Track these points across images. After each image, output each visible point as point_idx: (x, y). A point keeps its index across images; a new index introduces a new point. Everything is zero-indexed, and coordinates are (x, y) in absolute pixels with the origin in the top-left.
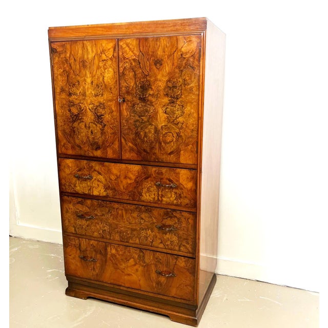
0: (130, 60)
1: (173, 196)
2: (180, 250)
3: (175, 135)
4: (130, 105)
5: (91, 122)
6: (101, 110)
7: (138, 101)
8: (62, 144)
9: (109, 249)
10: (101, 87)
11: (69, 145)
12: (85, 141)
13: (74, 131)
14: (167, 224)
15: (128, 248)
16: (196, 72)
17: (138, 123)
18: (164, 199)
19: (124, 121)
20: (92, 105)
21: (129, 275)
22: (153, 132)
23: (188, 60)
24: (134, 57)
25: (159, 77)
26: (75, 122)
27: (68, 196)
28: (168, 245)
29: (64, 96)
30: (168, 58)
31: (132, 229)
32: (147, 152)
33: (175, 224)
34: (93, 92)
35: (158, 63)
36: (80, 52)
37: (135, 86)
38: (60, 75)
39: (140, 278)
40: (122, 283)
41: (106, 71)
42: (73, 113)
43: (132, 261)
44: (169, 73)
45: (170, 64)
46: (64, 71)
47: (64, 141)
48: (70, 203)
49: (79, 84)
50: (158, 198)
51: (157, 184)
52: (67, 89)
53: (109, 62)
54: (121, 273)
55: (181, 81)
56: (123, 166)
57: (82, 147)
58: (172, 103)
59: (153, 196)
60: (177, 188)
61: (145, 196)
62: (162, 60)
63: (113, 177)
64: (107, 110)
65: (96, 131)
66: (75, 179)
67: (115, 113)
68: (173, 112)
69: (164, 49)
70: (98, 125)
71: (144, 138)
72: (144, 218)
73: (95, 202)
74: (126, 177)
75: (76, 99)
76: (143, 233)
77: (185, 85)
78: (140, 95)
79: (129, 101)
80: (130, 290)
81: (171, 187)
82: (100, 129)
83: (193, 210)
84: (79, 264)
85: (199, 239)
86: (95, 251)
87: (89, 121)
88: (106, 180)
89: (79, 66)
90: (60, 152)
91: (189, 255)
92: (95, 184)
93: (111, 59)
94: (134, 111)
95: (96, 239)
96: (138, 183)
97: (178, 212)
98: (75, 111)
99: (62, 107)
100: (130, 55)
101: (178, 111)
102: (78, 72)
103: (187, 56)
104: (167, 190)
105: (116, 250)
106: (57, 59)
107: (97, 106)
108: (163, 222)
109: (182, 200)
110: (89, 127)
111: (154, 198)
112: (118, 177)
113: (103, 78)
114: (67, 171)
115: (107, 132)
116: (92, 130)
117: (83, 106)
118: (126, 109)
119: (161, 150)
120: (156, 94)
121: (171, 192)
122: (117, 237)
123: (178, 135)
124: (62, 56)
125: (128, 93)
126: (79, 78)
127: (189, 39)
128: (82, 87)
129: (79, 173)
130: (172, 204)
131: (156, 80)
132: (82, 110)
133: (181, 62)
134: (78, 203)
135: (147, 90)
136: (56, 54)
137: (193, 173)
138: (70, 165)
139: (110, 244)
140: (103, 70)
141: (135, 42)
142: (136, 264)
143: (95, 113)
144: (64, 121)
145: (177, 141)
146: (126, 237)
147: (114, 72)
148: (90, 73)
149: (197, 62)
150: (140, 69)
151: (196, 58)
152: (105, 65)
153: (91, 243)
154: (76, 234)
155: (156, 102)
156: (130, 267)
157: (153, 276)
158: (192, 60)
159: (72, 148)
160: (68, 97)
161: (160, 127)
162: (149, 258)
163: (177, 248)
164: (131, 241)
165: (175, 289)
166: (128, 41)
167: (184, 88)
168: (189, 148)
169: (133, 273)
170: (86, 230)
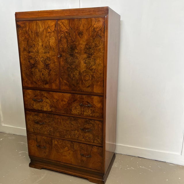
0: (64, 32)
1: (90, 111)
2: (94, 142)
3: (91, 76)
4: (65, 58)
5: (43, 69)
6: (48, 61)
7: (69, 56)
8: (25, 81)
9: (53, 141)
10: (48, 48)
11: (29, 82)
12: (39, 79)
13: (32, 74)
14: (87, 127)
15: (64, 141)
16: (103, 39)
17: (69, 69)
18: (84, 113)
19: (61, 68)
20: (43, 59)
21: (65, 156)
22: (78, 74)
23: (97, 32)
24: (67, 31)
25: (81, 42)
26: (32, 68)
27: (29, 111)
28: (87, 139)
29: (25, 53)
30: (86, 31)
31: (66, 130)
32: (75, 86)
33: (91, 127)
34: (43, 51)
35: (81, 34)
36: (35, 27)
37: (67, 48)
38: (23, 41)
39: (71, 157)
40: (61, 160)
41: (51, 38)
43: (66, 148)
44: (87, 40)
45: (87, 35)
46: (25, 38)
47: (26, 79)
48: (31, 115)
49: (34, 46)
50: (81, 113)
51: (80, 104)
52: (27, 49)
53: (53, 34)
54: (61, 155)
55: (94, 44)
56: (61, 94)
57: (37, 82)
58: (89, 57)
59: (78, 111)
60: (92, 107)
61: (73, 111)
62: (82, 32)
63: (55, 101)
64: (52, 61)
65: (45, 74)
66: (33, 101)
67: (56, 63)
68: (89, 63)
69: (84, 26)
70: (47, 70)
71: (73, 78)
72: (73, 124)
73: (45, 115)
74: (62, 101)
75: (33, 55)
76: (73, 133)
77: (96, 47)
78: (70, 53)
79: (64, 56)
80: (66, 164)
81: (89, 106)
82: (48, 72)
83: (102, 120)
84: (36, 150)
85: (105, 136)
86: (45, 142)
87: (41, 68)
88: (51, 102)
89: (35, 36)
90: (24, 85)
91: (99, 145)
92: (45, 104)
93: (54, 31)
94: (67, 62)
96: (69, 104)
97: (93, 121)
98: (32, 62)
99: (24, 60)
100: (64, 29)
101: (92, 62)
102: (34, 39)
103: (97, 30)
104: (86, 108)
105: (58, 142)
106: (21, 31)
107: (46, 59)
108: (84, 126)
109: (95, 114)
110: (41, 71)
112: (58, 100)
113: (49, 43)
114: (28, 97)
115: (52, 74)
116: (43, 73)
117: (37, 59)
118: (62, 61)
119: (83, 85)
120: (79, 52)
121: (88, 109)
122: (58, 135)
123: (93, 76)
124: (24, 29)
125: (63, 51)
126: (34, 43)
127: (98, 20)
128: (36, 48)
129: (35, 98)
130: (89, 116)
131: (79, 44)
132: (37, 61)
133: (93, 33)
134: (35, 115)
135: (74, 50)
136: (20, 28)
137: (101, 98)
138: (30, 93)
139: (54, 138)
140: (49, 38)
141: (67, 21)
142: (69, 150)
143: (45, 63)
144: (26, 68)
145: (92, 79)
146: (63, 135)
147: (56, 39)
148: (41, 40)
149: (103, 34)
150: (70, 38)
151: (103, 31)
152: (50, 35)
153: (43, 138)
154: (35, 132)
155: (79, 57)
156: (65, 151)
157: (79, 156)
158: (100, 32)
159: (31, 83)
160: (28, 54)
161: (82, 71)
162: (77, 147)
163: (92, 141)
164: (66, 137)
165: (91, 164)
166: (63, 21)
167: (95, 49)
168: (99, 84)
169: (68, 155)
170: (40, 131)
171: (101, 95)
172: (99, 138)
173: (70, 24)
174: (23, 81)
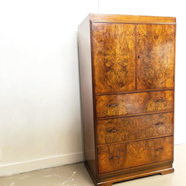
1: (163, 105)
3: (164, 73)
4: (142, 59)
5: (119, 71)
6: (125, 63)
7: (146, 57)
12: (114, 83)
13: (107, 78)
15: (139, 142)
16: (173, 42)
17: (146, 69)
18: (159, 108)
19: (138, 68)
20: (120, 61)
21: (140, 158)
22: (153, 73)
23: (169, 37)
26: (108, 72)
27: (101, 120)
28: (160, 133)
30: (161, 35)
31: (141, 130)
32: (150, 84)
33: (164, 120)
34: (121, 53)
35: (156, 37)
36: (113, 29)
37: (144, 49)
39: (146, 157)
40: (136, 164)
41: (129, 41)
42: (107, 67)
43: (141, 149)
44: (161, 43)
45: (162, 38)
46: (101, 41)
47: (100, 85)
48: (103, 124)
49: (111, 49)
50: (156, 109)
52: (103, 52)
56: (137, 94)
57: (112, 86)
58: (163, 57)
59: (153, 108)
60: (165, 101)
61: (149, 109)
62: (158, 36)
63: (131, 102)
64: (129, 63)
65: (121, 76)
66: (107, 108)
68: (163, 62)
69: (159, 31)
70: (123, 72)
71: (149, 77)
72: (148, 122)
73: (120, 120)
74: (138, 100)
75: (110, 58)
76: (148, 130)
77: (168, 48)
78: (147, 54)
80: (140, 167)
82: (125, 74)
84: (108, 163)
86: (119, 150)
87: (118, 70)
88: (127, 104)
89: (112, 38)
90: (96, 92)
91: (170, 135)
93: (132, 35)
94: (144, 62)
95: (119, 143)
96: (145, 102)
97: (165, 113)
98: (108, 65)
99: (99, 63)
101: (165, 61)
102: (111, 41)
103: (169, 34)
104: (160, 103)
105: (132, 145)
107: (123, 61)
108: (158, 121)
109: (167, 106)
110: (118, 74)
111: (154, 109)
112: (134, 101)
113: (128, 45)
114: (102, 104)
115: (129, 75)
116: (119, 76)
117: (114, 62)
118: (140, 62)
119: (157, 82)
120: (155, 53)
122: (133, 137)
124: (101, 31)
125: (141, 53)
127: (170, 27)
128: (113, 51)
129: (109, 103)
130: (163, 110)
132: (113, 64)
133: (166, 37)
134: (108, 123)
135: (150, 51)
136: (96, 30)
137: (172, 91)
138: (104, 99)
139: (128, 143)
140: (128, 41)
141: (145, 26)
142: (144, 150)
143: (122, 65)
144: (101, 72)
145: (165, 76)
146: (138, 136)
147: (134, 42)
148: (120, 42)
149: (173, 38)
150: (147, 40)
151: (173, 35)
152: (129, 38)
153: (117, 147)
154: (107, 143)
155: (155, 57)
156: (140, 153)
157: (153, 153)
158: (171, 36)
159: (106, 88)
160: (103, 57)
161: (157, 70)
162: (151, 143)
163: (165, 133)
164: (141, 137)
165: (163, 156)
166: (141, 25)
167: (168, 50)
168: (170, 79)
169: (143, 156)
170: (113, 139)
171: (172, 88)
172: (170, 129)
173: (148, 28)
174: (96, 87)
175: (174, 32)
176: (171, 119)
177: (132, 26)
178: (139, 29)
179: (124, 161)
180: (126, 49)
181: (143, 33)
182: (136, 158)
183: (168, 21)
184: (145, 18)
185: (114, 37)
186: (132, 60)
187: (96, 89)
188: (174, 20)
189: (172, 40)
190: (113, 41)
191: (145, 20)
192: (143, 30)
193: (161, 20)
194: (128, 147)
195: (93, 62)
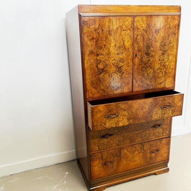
0: (141, 30)
3: (164, 72)
4: (140, 58)
6: (121, 64)
7: (145, 55)
13: (100, 81)
15: (134, 146)
16: (176, 36)
17: (144, 69)
20: (115, 61)
21: (134, 161)
22: (152, 73)
23: (172, 30)
24: (144, 28)
26: (101, 74)
28: (157, 135)
29: (92, 56)
30: (163, 28)
31: (137, 133)
32: (148, 85)
34: (116, 52)
35: (157, 31)
36: (107, 24)
37: (143, 46)
39: (141, 160)
40: (130, 168)
41: (126, 37)
42: (99, 69)
43: (137, 153)
44: (163, 37)
45: (163, 32)
46: (93, 38)
49: (105, 47)
52: (95, 51)
53: (128, 31)
55: (168, 41)
57: (106, 90)
58: (163, 54)
62: (159, 30)
64: (125, 63)
65: (116, 78)
67: (130, 64)
68: (163, 60)
69: (161, 23)
70: (118, 73)
71: (147, 77)
75: (103, 58)
76: (144, 134)
77: (170, 43)
78: (146, 51)
80: (134, 170)
82: (120, 76)
84: (102, 169)
86: (113, 156)
87: (112, 72)
89: (106, 34)
91: (167, 136)
93: (130, 29)
94: (142, 61)
95: (113, 148)
98: (101, 66)
101: (166, 58)
102: (104, 39)
105: (127, 150)
107: (118, 61)
110: (112, 76)
113: (124, 42)
115: (125, 77)
116: (114, 78)
117: (107, 62)
118: (137, 61)
119: (156, 82)
120: (155, 50)
122: (128, 141)
125: (139, 50)
126: (105, 43)
127: (174, 18)
131: (155, 42)
132: (107, 65)
133: (169, 30)
135: (150, 48)
136: (87, 25)
139: (123, 148)
140: (124, 37)
141: (145, 18)
142: (139, 153)
143: (117, 66)
144: (92, 75)
145: (165, 75)
146: (133, 140)
147: (131, 38)
148: (114, 39)
149: (177, 31)
150: (146, 36)
151: (177, 28)
152: (125, 33)
153: (110, 152)
154: (100, 150)
155: (155, 55)
156: (135, 156)
157: (148, 155)
158: (175, 29)
159: (98, 92)
160: (95, 57)
161: (156, 69)
162: (146, 147)
163: (162, 135)
164: (136, 141)
165: (159, 157)
166: (140, 18)
167: (169, 45)
168: (170, 78)
169: (137, 159)
170: (107, 145)
172: (167, 130)
173: (148, 21)
174: (87, 92)
175: (178, 24)
176: (168, 121)
177: (130, 19)
178: (137, 22)
179: (118, 165)
180: (122, 47)
181: (142, 27)
182: (131, 161)
183: (172, 11)
184: (145, 8)
185: (107, 33)
186: (128, 59)
187: (87, 94)
188: (179, 9)
189: (175, 34)
190: (106, 38)
191: (144, 11)
192: (143, 23)
193: (164, 9)
194: (122, 152)
195: (84, 65)
